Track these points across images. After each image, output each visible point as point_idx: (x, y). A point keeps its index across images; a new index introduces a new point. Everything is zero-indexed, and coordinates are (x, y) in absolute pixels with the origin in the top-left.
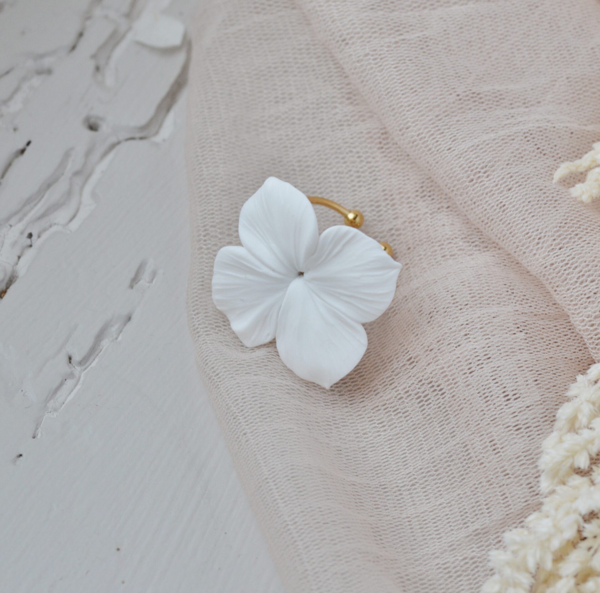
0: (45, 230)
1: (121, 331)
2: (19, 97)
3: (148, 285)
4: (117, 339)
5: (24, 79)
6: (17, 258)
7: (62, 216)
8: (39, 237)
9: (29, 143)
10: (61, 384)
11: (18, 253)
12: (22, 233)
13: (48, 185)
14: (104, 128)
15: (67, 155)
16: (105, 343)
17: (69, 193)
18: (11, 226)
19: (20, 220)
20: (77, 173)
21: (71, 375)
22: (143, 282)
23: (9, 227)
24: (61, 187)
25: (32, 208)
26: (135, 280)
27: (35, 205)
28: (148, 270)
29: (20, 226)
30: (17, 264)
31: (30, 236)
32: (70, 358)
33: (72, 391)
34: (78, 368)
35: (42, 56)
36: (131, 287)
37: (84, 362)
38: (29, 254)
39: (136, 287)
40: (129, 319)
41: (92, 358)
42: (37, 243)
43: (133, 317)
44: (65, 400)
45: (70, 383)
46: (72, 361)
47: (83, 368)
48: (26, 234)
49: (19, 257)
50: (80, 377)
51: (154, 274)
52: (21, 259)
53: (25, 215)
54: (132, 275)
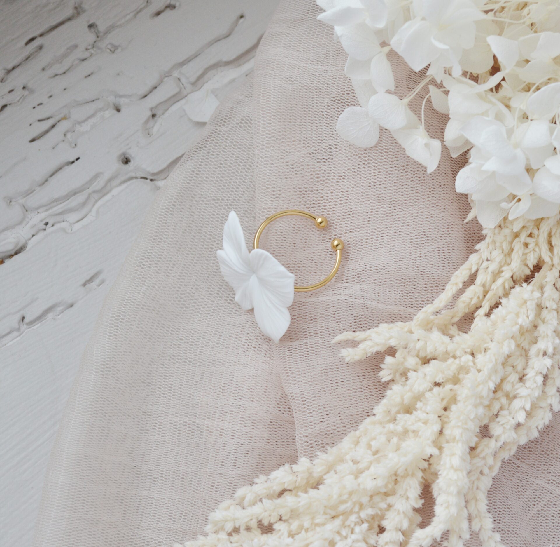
0: (59, 222)
1: (63, 312)
2: (91, 121)
3: (96, 287)
4: (59, 315)
5: (101, 110)
6: (31, 236)
7: (72, 217)
8: (53, 226)
9: (78, 159)
10: (9, 333)
11: (33, 232)
12: (41, 221)
13: (75, 193)
14: (131, 165)
15: (97, 176)
16: (50, 316)
17: (84, 204)
18: (38, 213)
19: (47, 210)
20: (95, 192)
21: (18, 330)
22: (94, 284)
23: (37, 213)
24: (80, 198)
25: (58, 205)
26: (90, 280)
27: (61, 203)
28: (101, 277)
29: (43, 215)
30: (30, 239)
31: (47, 224)
32: (23, 318)
33: (14, 339)
34: (25, 326)
35: (121, 96)
36: (84, 285)
37: (31, 323)
38: (41, 234)
39: (88, 286)
40: (72, 306)
41: (37, 322)
42: (49, 229)
43: (74, 306)
44: (8, 343)
45: (15, 334)
46: (25, 320)
47: (28, 327)
48: (44, 222)
49: (33, 236)
50: (23, 332)
51: (103, 282)
52: (34, 237)
53: (51, 208)
54: (88, 278)
